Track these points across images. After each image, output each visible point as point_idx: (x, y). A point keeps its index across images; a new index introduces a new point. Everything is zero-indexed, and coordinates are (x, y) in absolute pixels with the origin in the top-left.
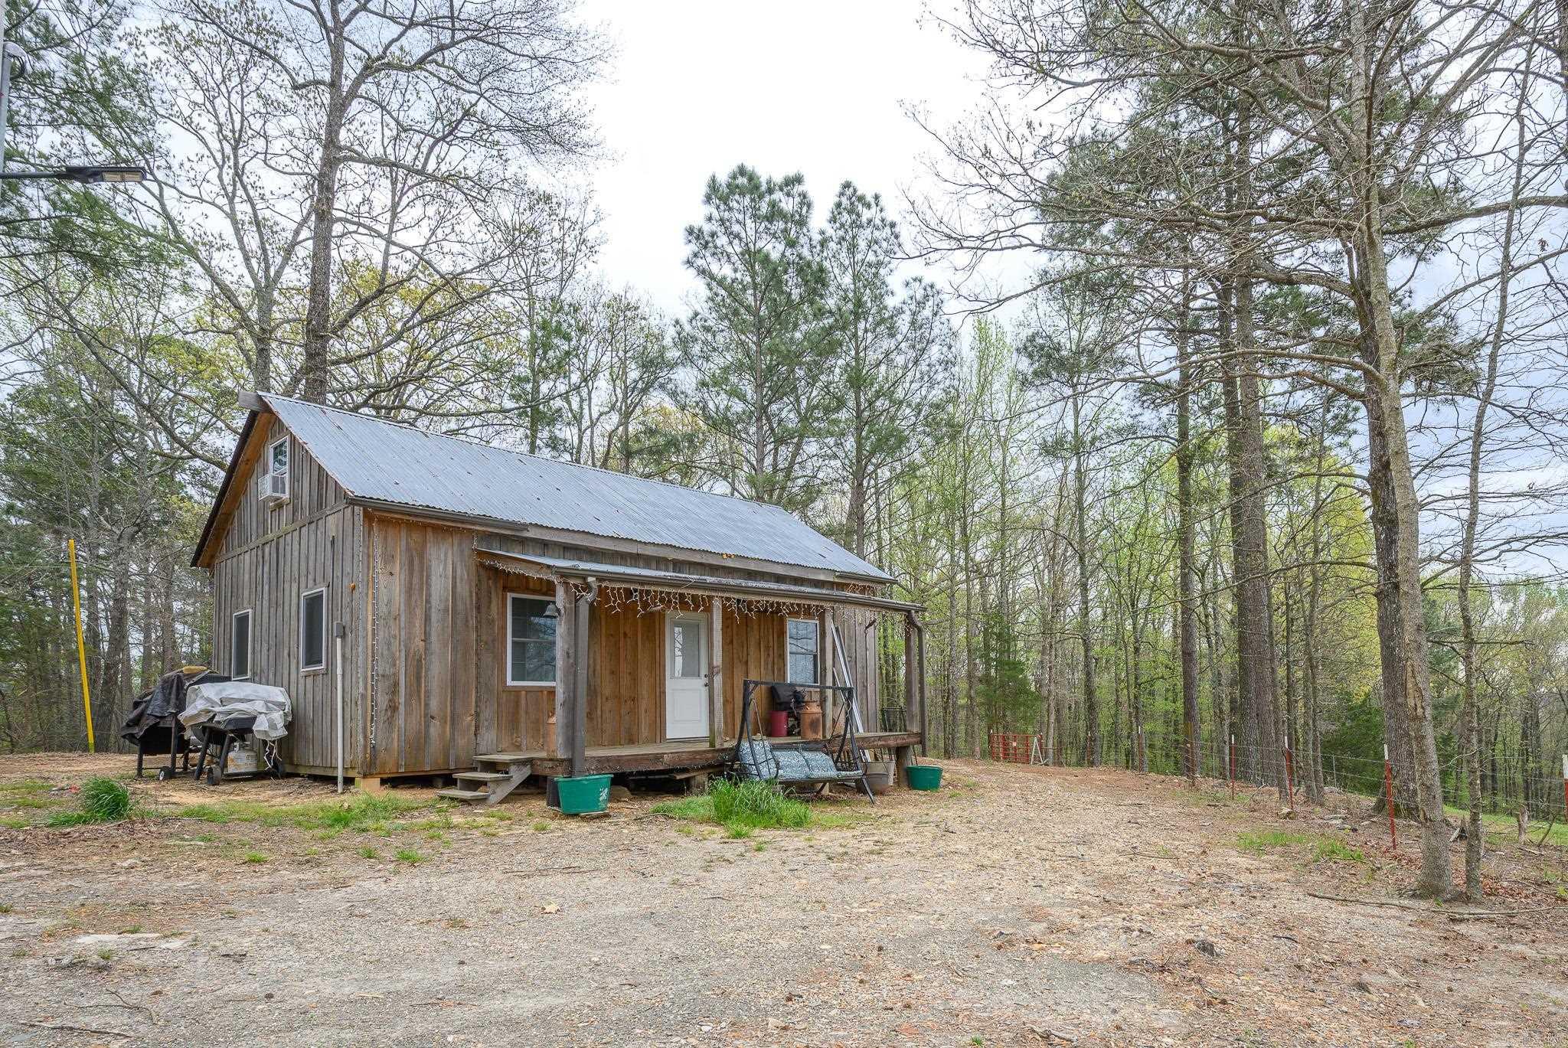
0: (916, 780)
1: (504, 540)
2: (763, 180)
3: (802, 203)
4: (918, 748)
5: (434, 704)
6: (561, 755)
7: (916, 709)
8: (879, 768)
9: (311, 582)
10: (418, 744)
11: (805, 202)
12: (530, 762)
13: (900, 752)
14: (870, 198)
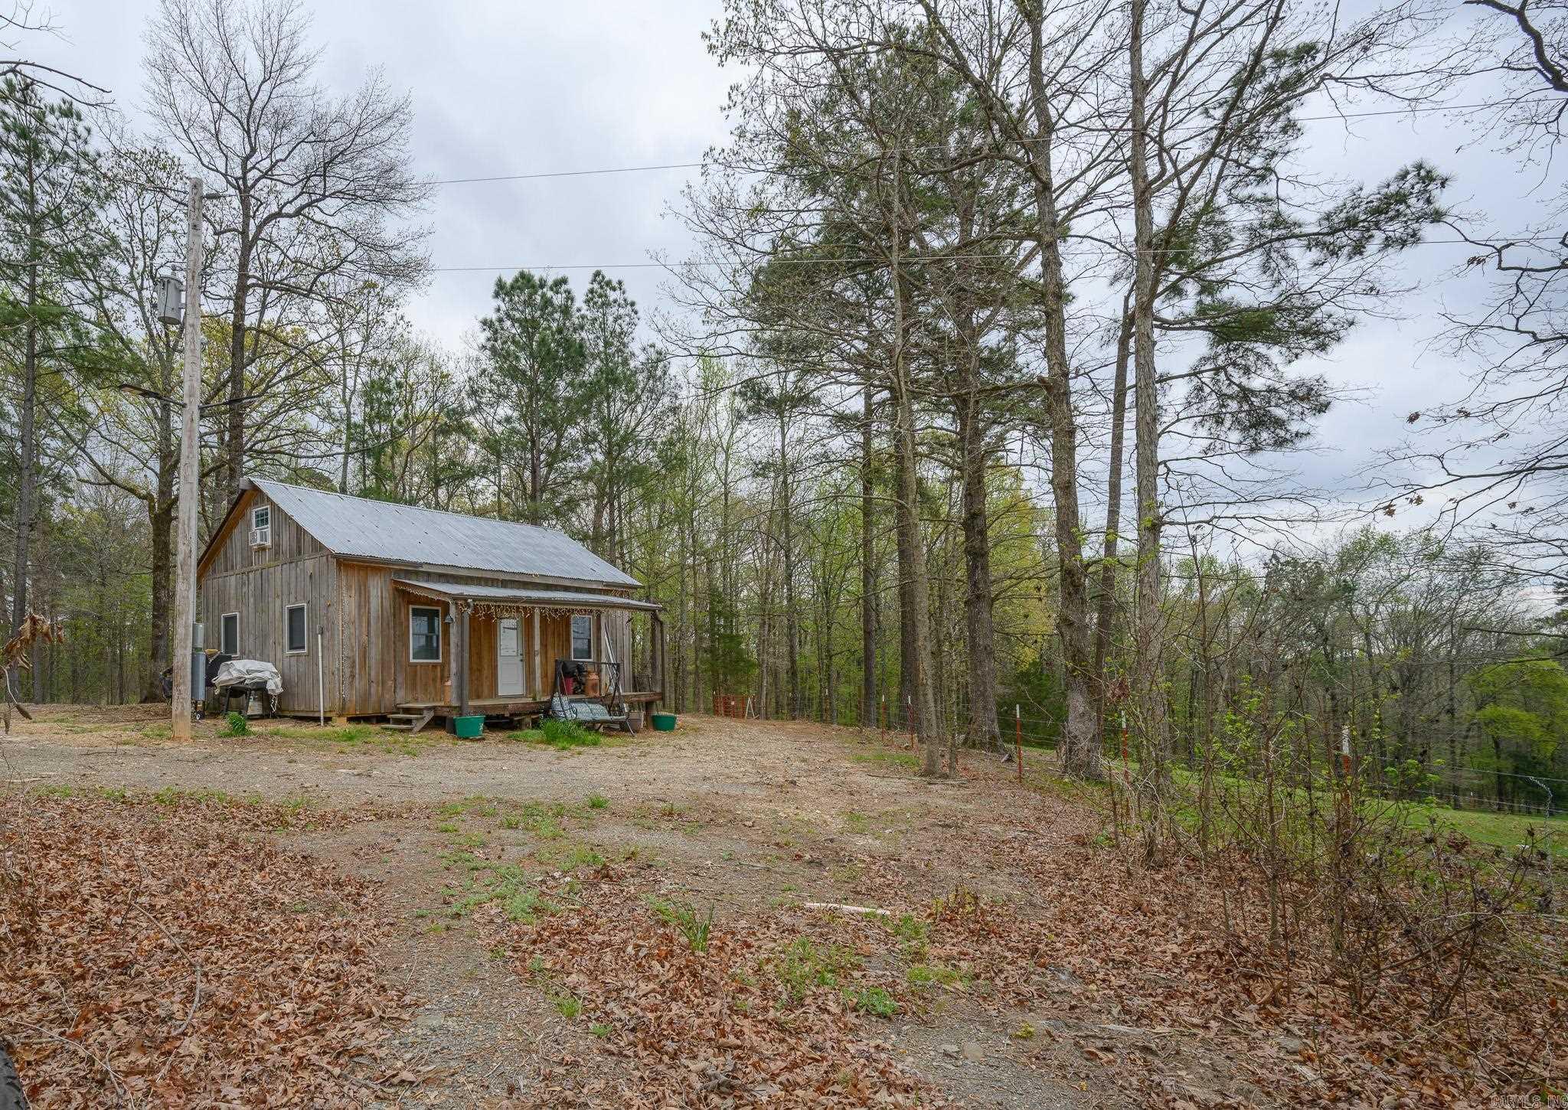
0: (657, 724)
1: (408, 573)
2: (536, 278)
3: (568, 298)
4: (660, 703)
5: (373, 673)
6: (455, 703)
7: (659, 677)
8: (634, 715)
9: (292, 599)
10: (365, 697)
11: (570, 297)
12: (434, 708)
13: (648, 705)
14: (615, 284)
